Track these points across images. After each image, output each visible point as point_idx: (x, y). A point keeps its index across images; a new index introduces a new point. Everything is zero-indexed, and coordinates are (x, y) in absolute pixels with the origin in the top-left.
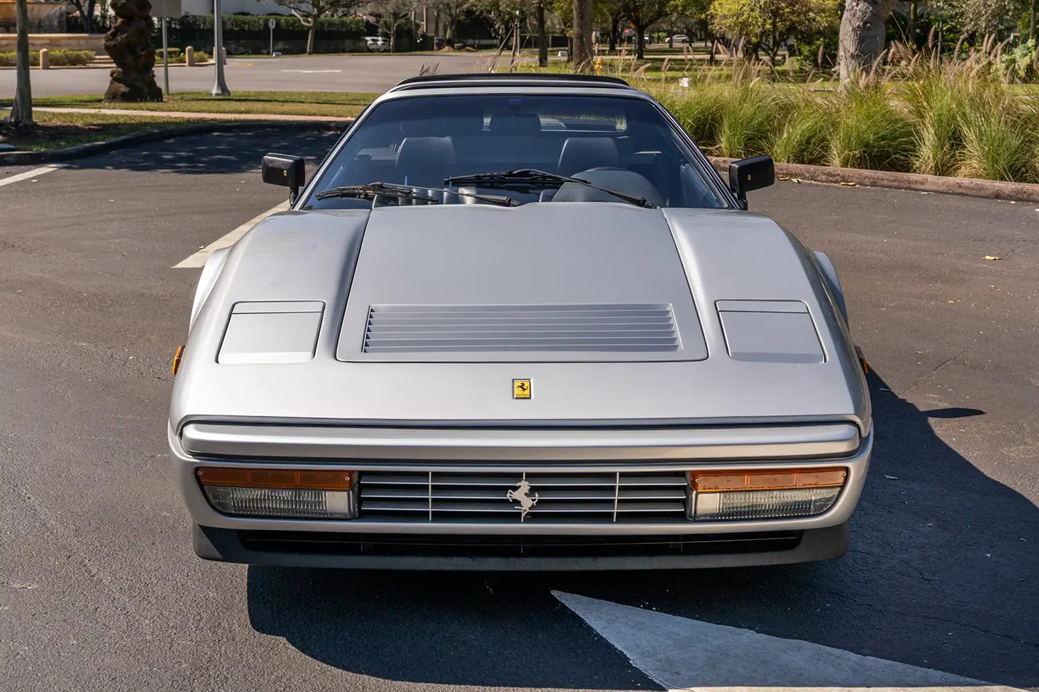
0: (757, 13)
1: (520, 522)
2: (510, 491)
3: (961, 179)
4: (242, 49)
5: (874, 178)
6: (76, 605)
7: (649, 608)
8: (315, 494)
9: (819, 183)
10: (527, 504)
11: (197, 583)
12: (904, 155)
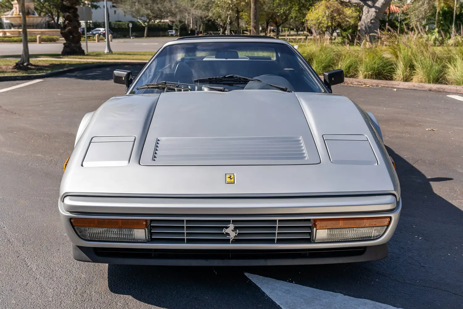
0: (325, 18)
1: (229, 244)
2: (224, 229)
3: (415, 83)
4: (119, 36)
5: (377, 83)
6: (18, 282)
7: (291, 282)
8: (129, 230)
9: (355, 85)
10: (232, 235)
11: (77, 270)
12: (389, 73)
